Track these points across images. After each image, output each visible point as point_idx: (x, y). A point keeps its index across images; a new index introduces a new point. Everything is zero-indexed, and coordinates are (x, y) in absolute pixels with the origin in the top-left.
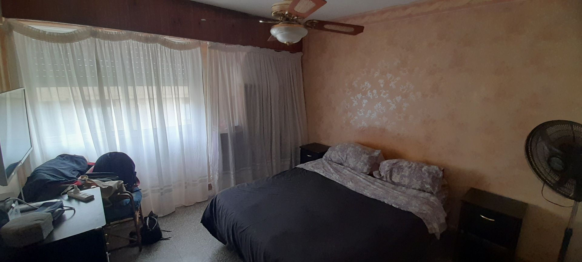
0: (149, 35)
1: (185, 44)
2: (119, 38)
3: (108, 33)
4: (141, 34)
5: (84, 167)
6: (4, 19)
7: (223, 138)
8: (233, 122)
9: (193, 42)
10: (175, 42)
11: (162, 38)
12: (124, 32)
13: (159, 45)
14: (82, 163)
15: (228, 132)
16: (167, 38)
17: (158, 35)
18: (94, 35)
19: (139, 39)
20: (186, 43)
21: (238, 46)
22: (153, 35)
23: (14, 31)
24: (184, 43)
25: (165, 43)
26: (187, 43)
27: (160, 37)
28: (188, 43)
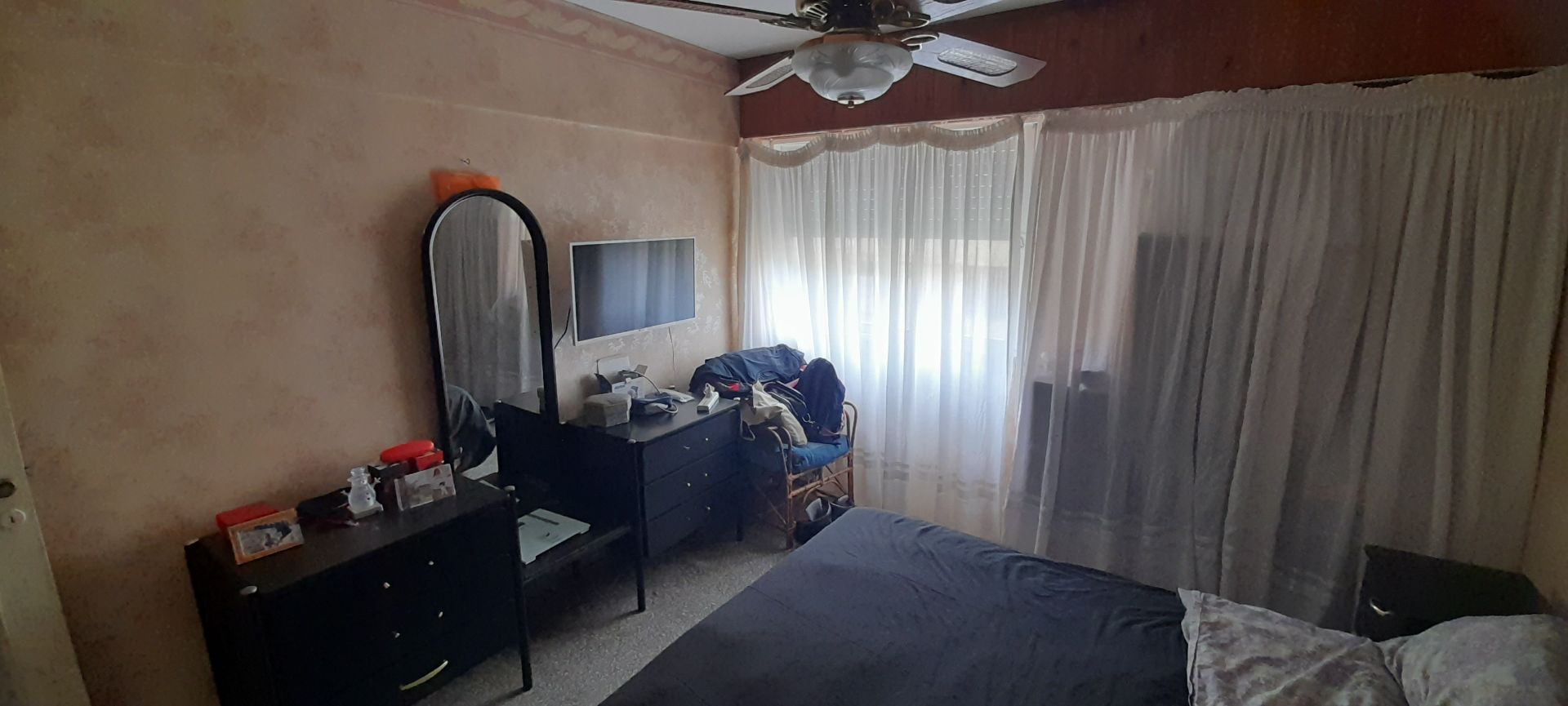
0: (907, 127)
1: (982, 131)
2: (862, 143)
3: (848, 138)
4: (895, 128)
5: (790, 371)
6: (742, 139)
7: (1039, 394)
8: (1079, 352)
9: (1002, 123)
10: (957, 131)
11: (932, 128)
12: (868, 131)
13: (924, 145)
14: (792, 365)
15: (1053, 382)
16: (945, 125)
17: (923, 123)
18: (829, 145)
19: (891, 139)
20: (983, 128)
21: (1155, 101)
22: (916, 125)
23: (751, 158)
24: (979, 130)
25: (939, 140)
26: (986, 130)
27: (928, 126)
28: (988, 127)
